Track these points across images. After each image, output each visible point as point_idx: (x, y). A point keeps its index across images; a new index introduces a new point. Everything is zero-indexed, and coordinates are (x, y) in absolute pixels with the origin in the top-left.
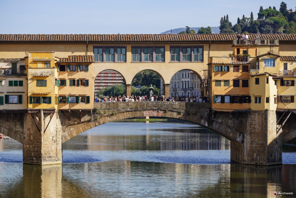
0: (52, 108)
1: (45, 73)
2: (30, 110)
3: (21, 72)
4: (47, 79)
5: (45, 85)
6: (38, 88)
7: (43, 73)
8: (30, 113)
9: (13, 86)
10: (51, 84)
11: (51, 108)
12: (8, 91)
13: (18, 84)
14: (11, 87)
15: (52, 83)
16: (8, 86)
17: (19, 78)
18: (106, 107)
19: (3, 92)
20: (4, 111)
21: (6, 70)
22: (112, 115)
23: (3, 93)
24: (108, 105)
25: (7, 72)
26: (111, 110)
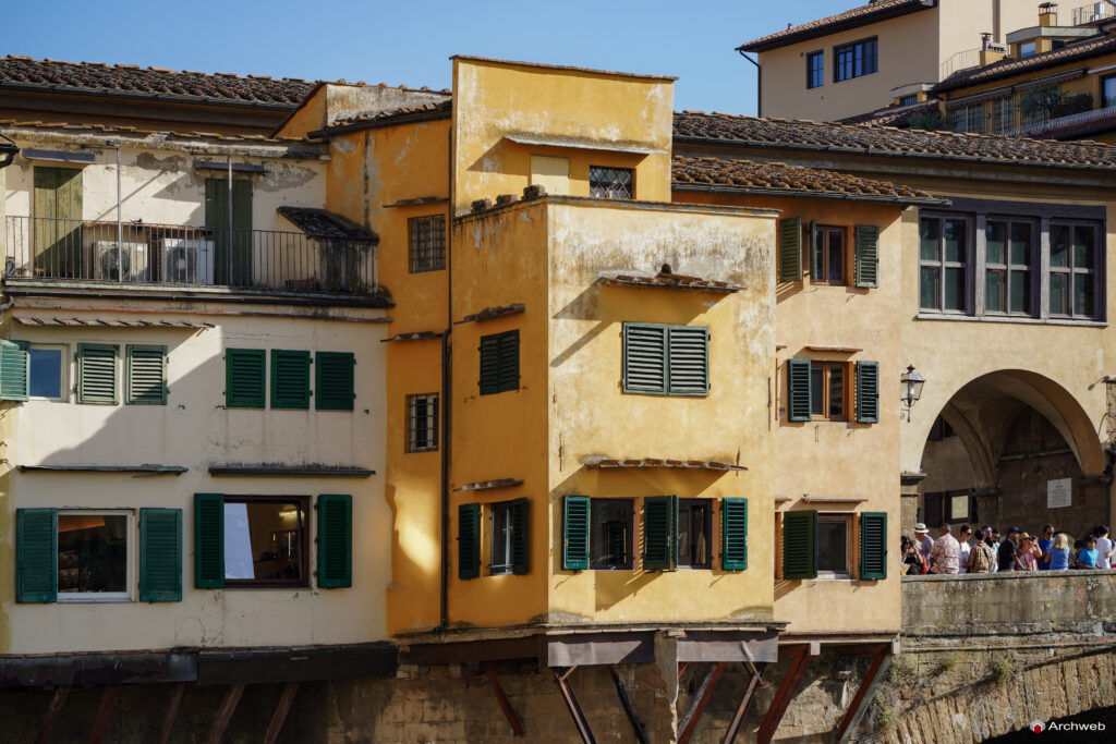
0: (747, 609)
1: (693, 254)
2: (567, 639)
3: (333, 272)
4: (715, 318)
5: (697, 384)
6: (642, 407)
7: (675, 255)
8: (563, 670)
9: (261, 406)
10: (746, 374)
11: (743, 617)
12: (222, 460)
13: (312, 387)
14: (246, 419)
15: (754, 360)
16: (223, 400)
17: (321, 328)
18: (950, 611)
19: (168, 462)
20: (175, 659)
21: (170, 243)
22: (992, 680)
23: (177, 472)
24: (962, 598)
25: (182, 264)
26: (977, 643)
